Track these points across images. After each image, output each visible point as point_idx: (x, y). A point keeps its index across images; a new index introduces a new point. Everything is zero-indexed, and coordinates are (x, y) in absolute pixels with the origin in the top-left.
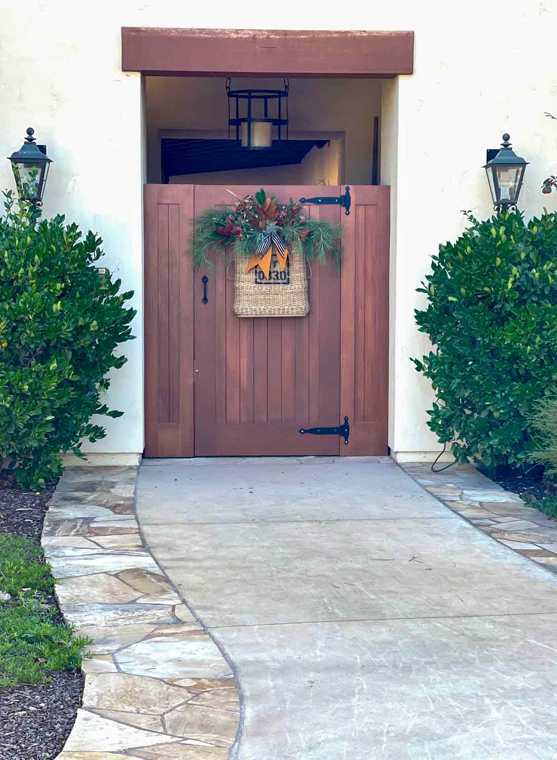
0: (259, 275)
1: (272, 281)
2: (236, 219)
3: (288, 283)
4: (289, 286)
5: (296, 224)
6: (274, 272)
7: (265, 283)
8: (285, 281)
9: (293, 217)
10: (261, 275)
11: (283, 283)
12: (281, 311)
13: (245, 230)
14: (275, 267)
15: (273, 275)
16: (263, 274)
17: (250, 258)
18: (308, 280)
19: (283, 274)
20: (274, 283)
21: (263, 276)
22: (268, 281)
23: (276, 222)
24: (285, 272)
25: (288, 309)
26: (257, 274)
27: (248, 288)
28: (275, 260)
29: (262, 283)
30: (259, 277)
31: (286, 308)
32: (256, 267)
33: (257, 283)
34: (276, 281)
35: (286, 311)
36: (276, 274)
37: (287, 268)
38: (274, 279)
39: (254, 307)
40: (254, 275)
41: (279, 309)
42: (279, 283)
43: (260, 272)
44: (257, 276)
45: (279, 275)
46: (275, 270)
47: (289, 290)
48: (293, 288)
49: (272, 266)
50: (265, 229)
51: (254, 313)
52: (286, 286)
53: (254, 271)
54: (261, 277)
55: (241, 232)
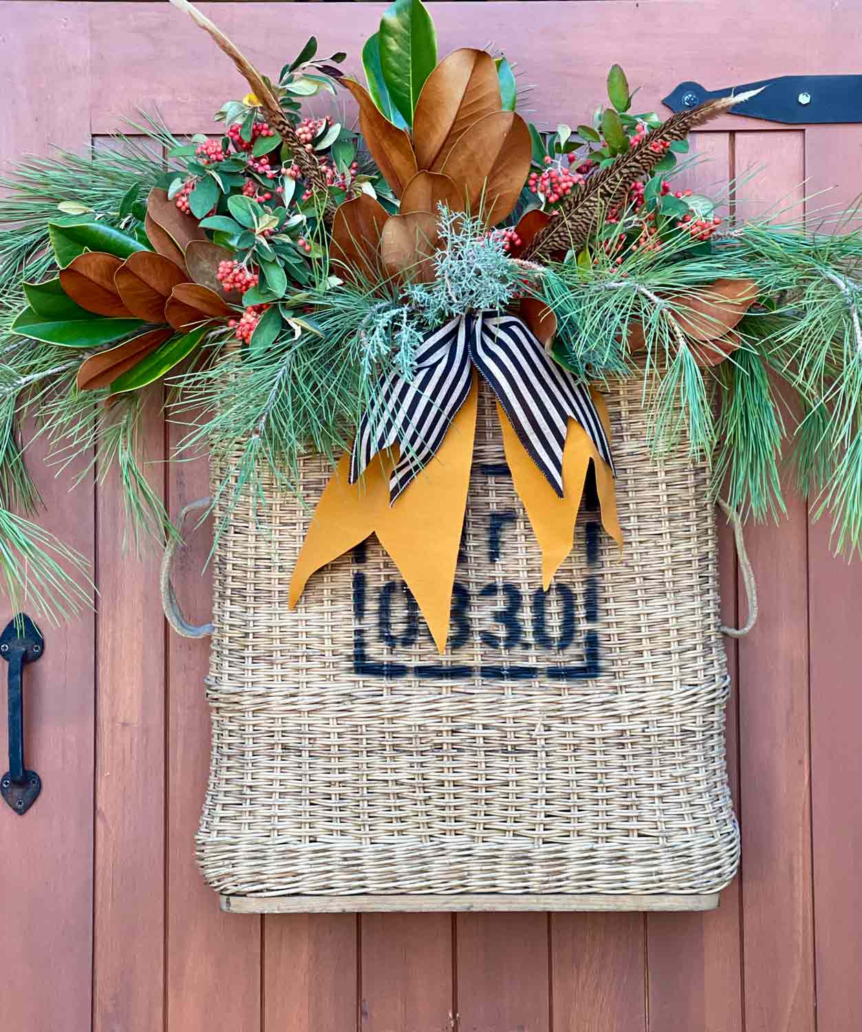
0: (384, 611)
1: (473, 655)
2: (221, 209)
3: (590, 670)
4: (596, 689)
5: (649, 247)
6: (490, 590)
7: (423, 672)
8: (571, 657)
9: (630, 197)
10: (399, 611)
11: (555, 673)
12: (538, 871)
13: (278, 282)
14: (493, 556)
15: (482, 614)
16: (412, 605)
17: (317, 488)
18: (734, 648)
19: (554, 608)
20: (492, 673)
21: (413, 620)
22: (446, 658)
23: (511, 231)
24: (565, 592)
25: (589, 857)
26: (372, 605)
27: (303, 703)
28: (494, 502)
29: (396, 671)
30: (384, 623)
31: (576, 847)
32: (359, 553)
33: (362, 665)
34: (506, 658)
35: (572, 869)
36: (500, 603)
37: (580, 566)
38: (489, 640)
39: (341, 843)
40: (345, 607)
41: (524, 857)
42: (529, 673)
43: (390, 589)
44: (371, 620)
45: (526, 615)
46: (498, 573)
47: (594, 723)
48: (624, 707)
49: (478, 547)
50: (426, 276)
51: (339, 880)
52: (571, 694)
53: (345, 579)
54: (398, 629)
55: (249, 300)
